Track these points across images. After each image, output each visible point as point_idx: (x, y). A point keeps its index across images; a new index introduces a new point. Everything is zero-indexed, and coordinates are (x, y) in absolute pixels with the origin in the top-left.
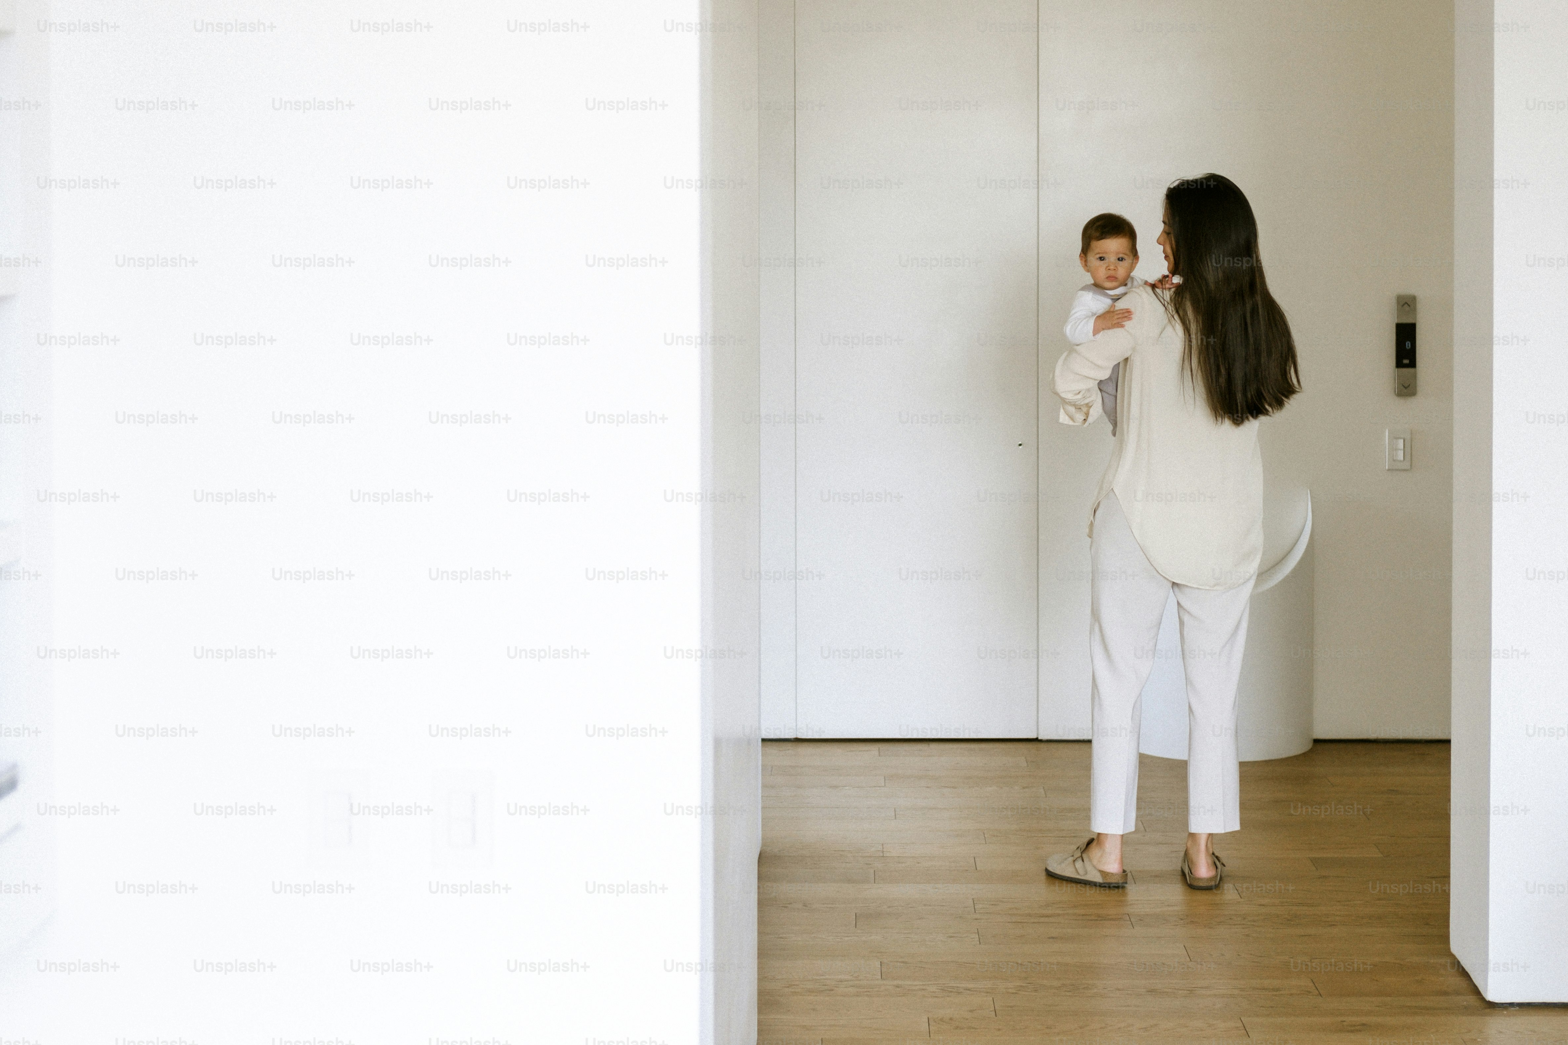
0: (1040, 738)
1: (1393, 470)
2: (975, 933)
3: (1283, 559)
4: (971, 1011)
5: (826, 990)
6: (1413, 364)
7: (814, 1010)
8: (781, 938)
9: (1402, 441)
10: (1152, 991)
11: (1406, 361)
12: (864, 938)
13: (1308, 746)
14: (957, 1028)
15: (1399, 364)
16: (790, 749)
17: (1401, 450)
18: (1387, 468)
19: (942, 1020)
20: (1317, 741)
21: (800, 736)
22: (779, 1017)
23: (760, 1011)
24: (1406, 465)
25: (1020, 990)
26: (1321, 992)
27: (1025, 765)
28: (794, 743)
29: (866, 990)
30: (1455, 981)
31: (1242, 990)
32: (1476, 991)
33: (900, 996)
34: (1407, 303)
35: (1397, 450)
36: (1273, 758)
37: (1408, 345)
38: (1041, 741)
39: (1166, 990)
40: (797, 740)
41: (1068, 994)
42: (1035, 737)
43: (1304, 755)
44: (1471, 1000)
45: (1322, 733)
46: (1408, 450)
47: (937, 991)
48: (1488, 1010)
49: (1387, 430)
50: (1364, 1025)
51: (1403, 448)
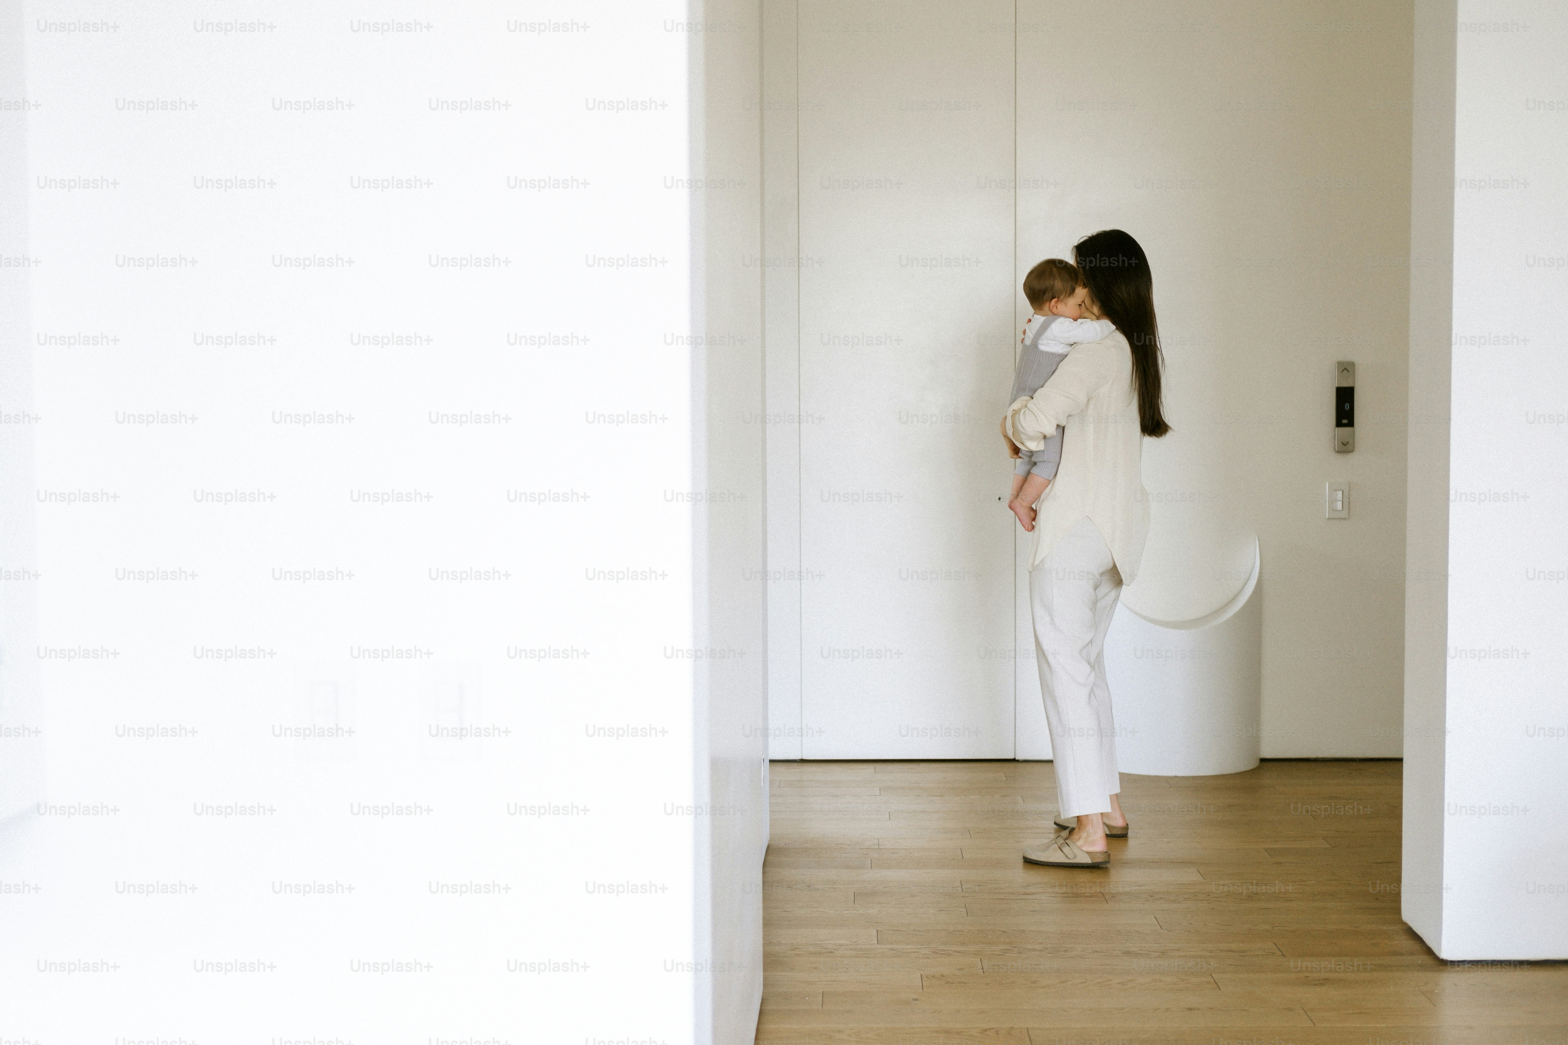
0: (1017, 759)
1: (1332, 519)
2: (963, 907)
3: (1234, 599)
4: (960, 969)
5: (827, 952)
6: (1351, 424)
7: (815, 968)
8: (786, 911)
9: (1341, 492)
10: (1127, 953)
11: (1345, 421)
12: (861, 912)
13: (1256, 763)
14: (948, 982)
15: (1339, 424)
16: (796, 768)
17: (1340, 500)
18: (1327, 517)
19: (933, 976)
20: (1263, 760)
21: (805, 758)
22: (784, 974)
23: (765, 970)
24: (1344, 514)
25: (1006, 953)
26: (1285, 953)
27: (1005, 779)
28: (799, 764)
29: (864, 952)
30: (1408, 944)
31: (1211, 951)
32: (1429, 952)
33: (895, 957)
34: (1346, 368)
35: (1336, 500)
36: (1224, 773)
37: (1347, 406)
38: (1018, 761)
39: (1140, 952)
40: (803, 761)
41: (1050, 955)
42: (1012, 757)
43: (1252, 771)
44: (1426, 959)
45: (1268, 752)
46: (1346, 500)
47: (930, 953)
48: (1441, 968)
49: (1327, 484)
50: (1327, 979)
51: (1341, 499)
